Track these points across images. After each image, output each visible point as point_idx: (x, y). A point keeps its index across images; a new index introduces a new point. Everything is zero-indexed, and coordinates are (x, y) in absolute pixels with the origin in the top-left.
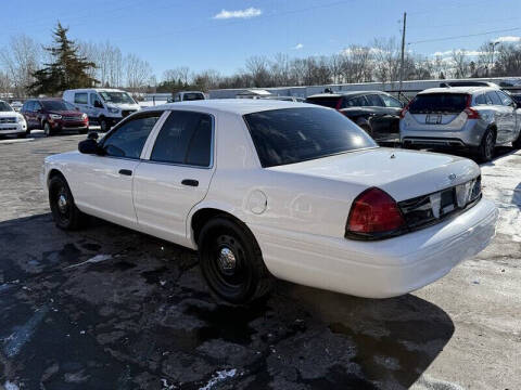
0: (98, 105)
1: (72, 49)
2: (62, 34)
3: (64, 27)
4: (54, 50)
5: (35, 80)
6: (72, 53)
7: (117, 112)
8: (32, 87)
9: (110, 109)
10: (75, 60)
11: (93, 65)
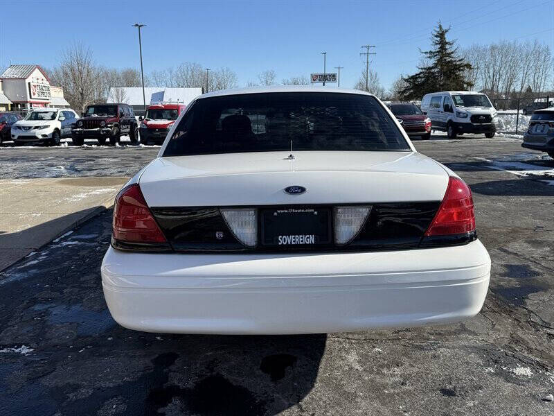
0: (448, 109)
1: (448, 51)
2: (441, 35)
3: (444, 28)
4: (431, 52)
5: (406, 84)
6: (449, 55)
7: (466, 117)
8: (404, 92)
9: (459, 113)
10: (451, 62)
11: (468, 66)
